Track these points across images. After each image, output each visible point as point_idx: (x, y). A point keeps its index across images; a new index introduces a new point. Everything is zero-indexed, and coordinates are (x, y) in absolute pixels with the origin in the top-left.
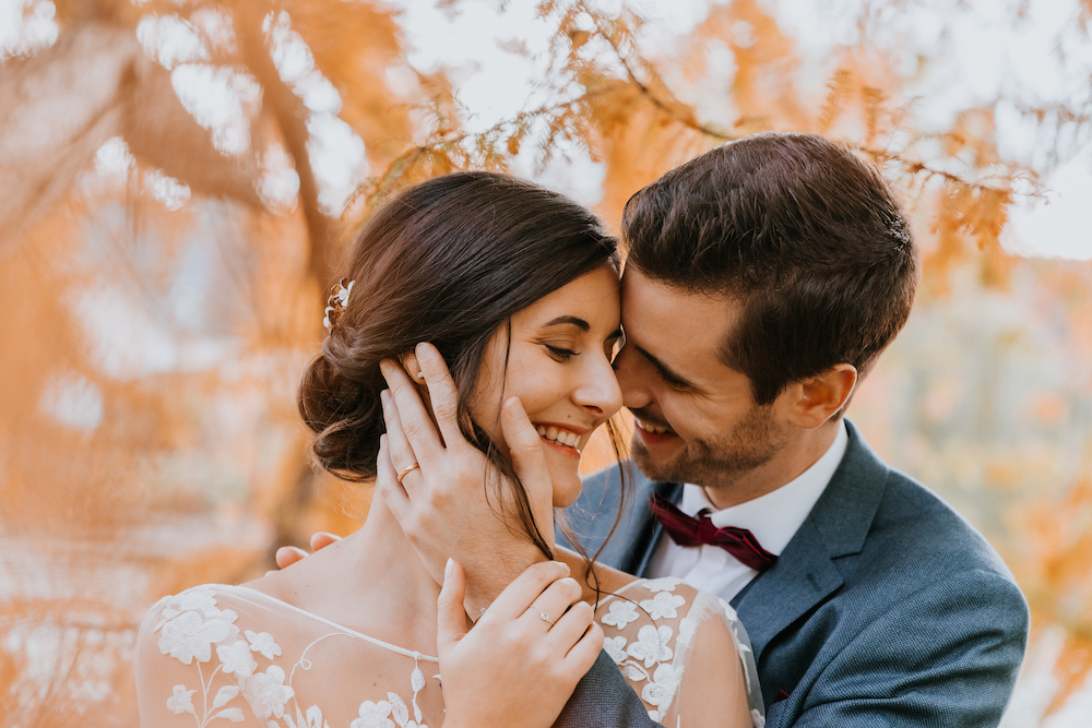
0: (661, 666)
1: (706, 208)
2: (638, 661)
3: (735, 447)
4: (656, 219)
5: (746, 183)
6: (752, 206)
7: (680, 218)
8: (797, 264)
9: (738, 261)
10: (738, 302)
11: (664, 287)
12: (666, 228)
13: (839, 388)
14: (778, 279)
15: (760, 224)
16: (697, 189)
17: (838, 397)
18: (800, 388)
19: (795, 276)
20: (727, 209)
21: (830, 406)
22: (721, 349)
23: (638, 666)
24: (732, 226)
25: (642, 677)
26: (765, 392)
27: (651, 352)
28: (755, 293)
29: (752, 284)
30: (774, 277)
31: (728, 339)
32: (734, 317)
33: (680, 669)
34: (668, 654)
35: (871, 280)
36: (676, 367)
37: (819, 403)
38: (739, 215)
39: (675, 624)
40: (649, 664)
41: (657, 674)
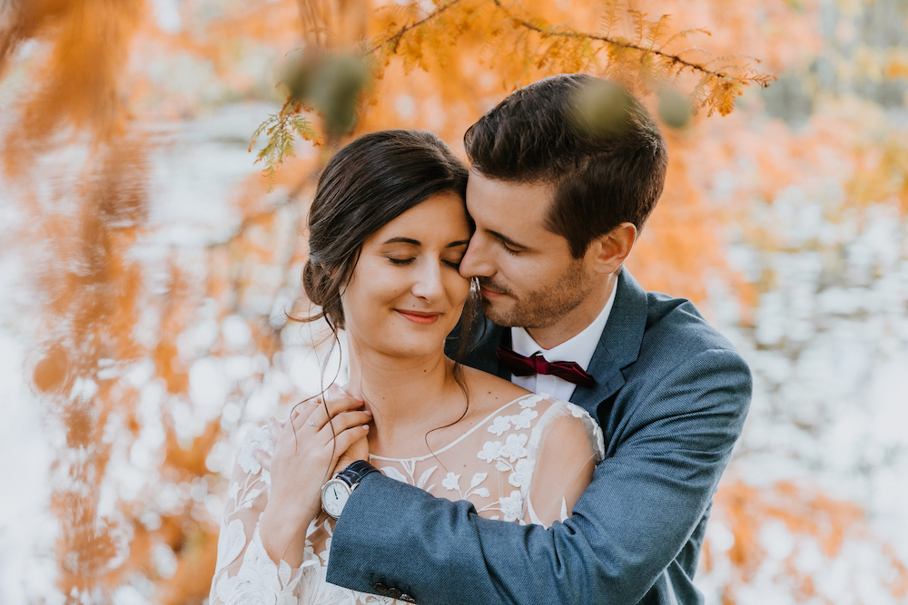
0: (520, 461)
1: (523, 125)
2: (505, 458)
3: (558, 294)
4: (489, 138)
5: (545, 105)
6: (552, 119)
7: (507, 135)
8: (588, 154)
9: (549, 158)
10: (552, 185)
11: (502, 183)
12: (497, 141)
13: (625, 241)
14: (577, 166)
15: (559, 130)
16: (514, 114)
17: (624, 248)
18: (600, 245)
19: (587, 163)
20: (536, 124)
21: (620, 256)
22: (545, 220)
23: (505, 461)
24: (541, 134)
25: (508, 469)
26: (578, 250)
27: (497, 231)
28: (562, 178)
29: (560, 171)
30: (574, 165)
31: (549, 213)
32: (551, 196)
33: (533, 462)
34: (525, 452)
35: (639, 159)
36: (516, 238)
37: (612, 256)
38: (545, 127)
39: (528, 432)
40: (512, 460)
41: (518, 466)
